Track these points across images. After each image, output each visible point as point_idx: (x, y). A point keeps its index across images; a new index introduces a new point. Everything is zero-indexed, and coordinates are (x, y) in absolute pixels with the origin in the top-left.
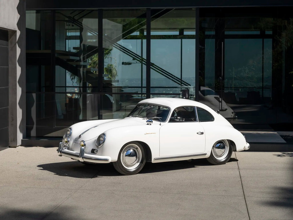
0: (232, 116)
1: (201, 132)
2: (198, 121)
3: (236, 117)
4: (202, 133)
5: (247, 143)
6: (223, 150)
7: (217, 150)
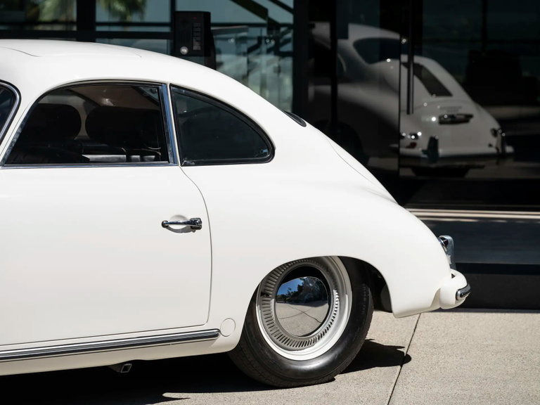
0: (490, 145)
1: (189, 218)
2: (175, 163)
3: (509, 149)
4: (194, 225)
5: (454, 272)
6: (319, 311)
7: (286, 313)
